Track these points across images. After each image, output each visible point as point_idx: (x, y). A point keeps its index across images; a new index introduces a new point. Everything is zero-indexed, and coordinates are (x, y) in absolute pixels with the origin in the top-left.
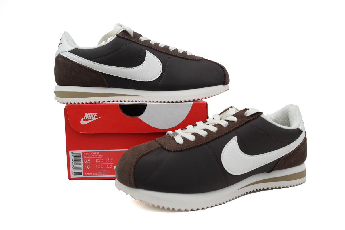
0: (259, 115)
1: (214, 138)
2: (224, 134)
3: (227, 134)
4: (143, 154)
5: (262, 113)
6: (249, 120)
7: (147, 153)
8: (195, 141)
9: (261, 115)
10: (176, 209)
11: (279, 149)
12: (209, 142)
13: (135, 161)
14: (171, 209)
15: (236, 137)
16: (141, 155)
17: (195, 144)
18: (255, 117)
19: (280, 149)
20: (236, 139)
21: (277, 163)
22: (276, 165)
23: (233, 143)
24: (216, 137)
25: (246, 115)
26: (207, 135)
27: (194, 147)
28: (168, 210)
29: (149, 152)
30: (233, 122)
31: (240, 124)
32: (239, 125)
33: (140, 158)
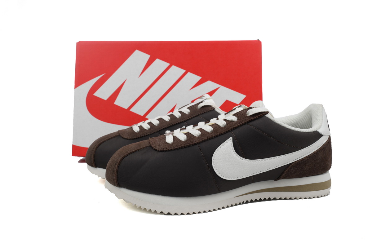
0: (264, 115)
1: (206, 139)
2: (218, 134)
3: (222, 134)
4: (129, 152)
5: (267, 113)
6: (250, 120)
7: (134, 151)
8: (185, 141)
9: (266, 114)
10: (159, 211)
11: (287, 155)
12: (200, 143)
13: (120, 160)
14: (153, 211)
15: (231, 138)
16: (127, 153)
17: (184, 144)
18: (258, 117)
19: (289, 154)
20: (232, 141)
21: (285, 170)
22: (283, 173)
23: (228, 145)
24: (208, 138)
25: (248, 114)
26: (200, 135)
27: (182, 147)
28: (150, 211)
29: (136, 150)
30: (232, 121)
31: (239, 125)
32: (237, 126)
33: (125, 156)
